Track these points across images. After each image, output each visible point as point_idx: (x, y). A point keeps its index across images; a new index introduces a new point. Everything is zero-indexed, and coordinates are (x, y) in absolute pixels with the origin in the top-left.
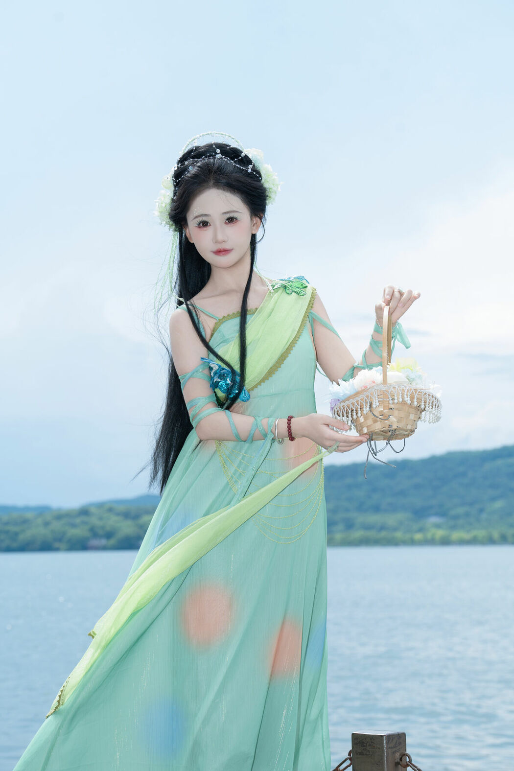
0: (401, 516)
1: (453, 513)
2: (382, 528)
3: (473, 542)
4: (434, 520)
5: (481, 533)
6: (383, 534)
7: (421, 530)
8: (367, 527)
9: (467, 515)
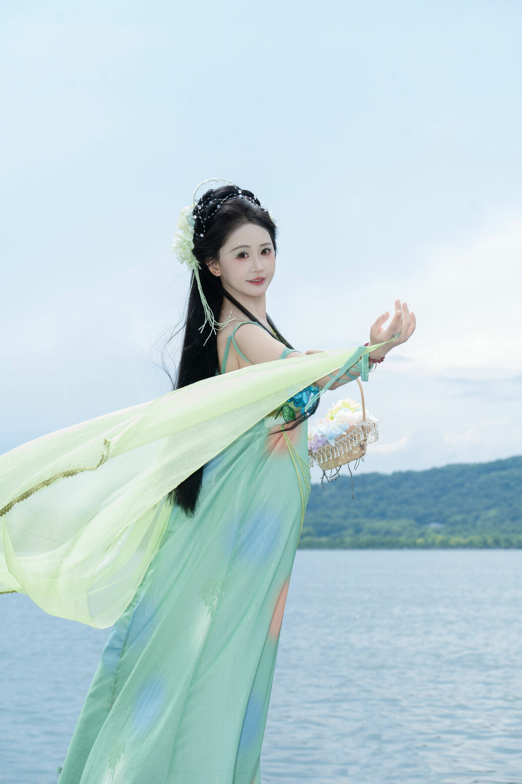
0: (404, 522)
1: (451, 519)
2: (387, 533)
3: (470, 546)
4: (434, 526)
5: (476, 538)
6: (388, 538)
7: (422, 535)
8: (375, 532)
9: (464, 521)
